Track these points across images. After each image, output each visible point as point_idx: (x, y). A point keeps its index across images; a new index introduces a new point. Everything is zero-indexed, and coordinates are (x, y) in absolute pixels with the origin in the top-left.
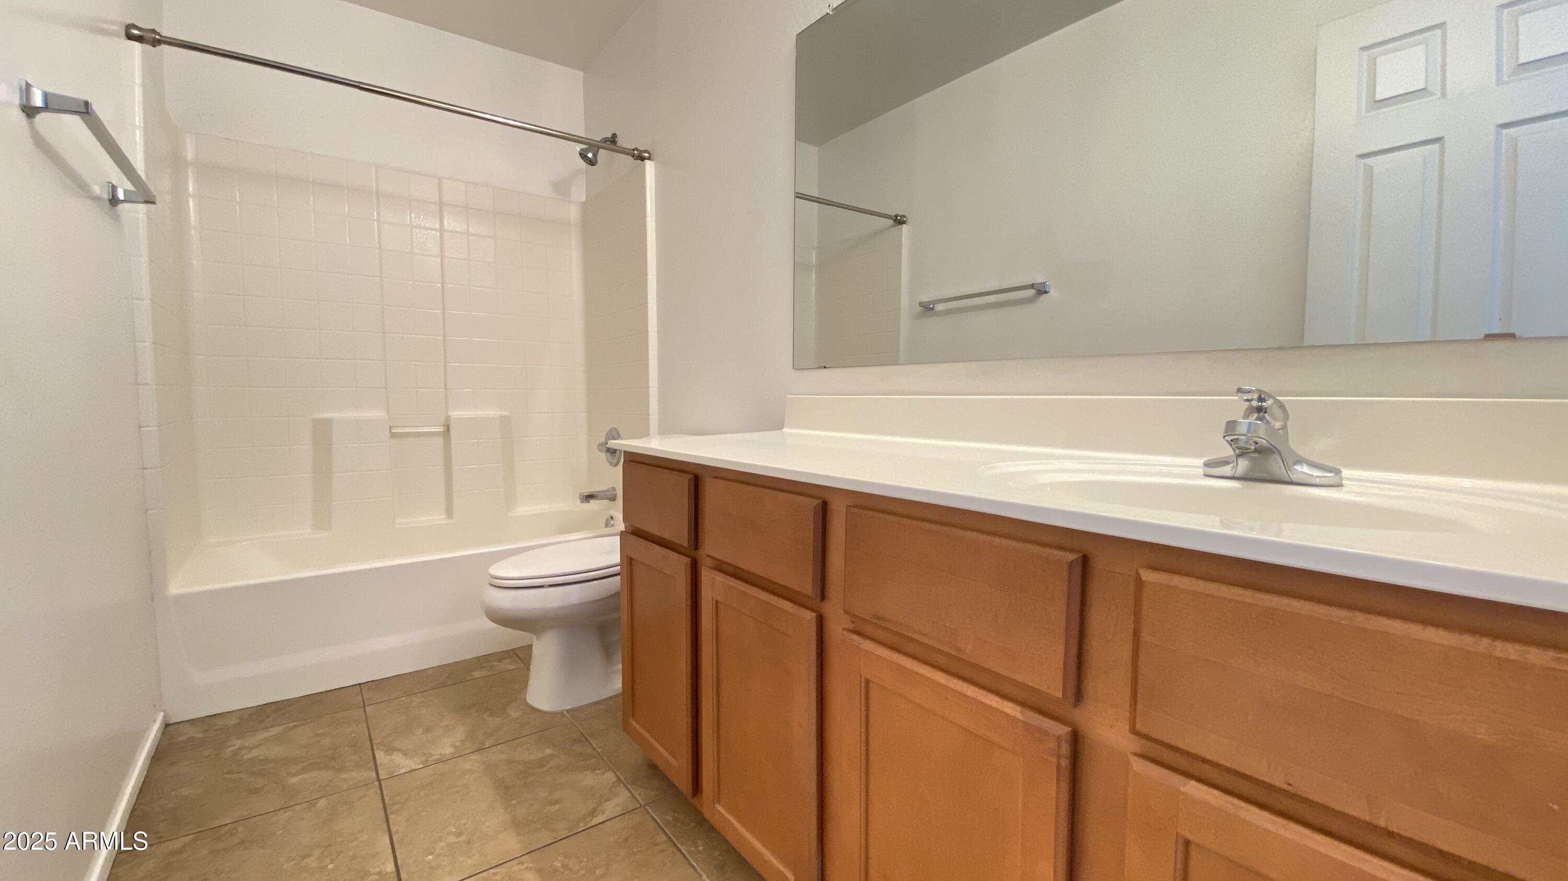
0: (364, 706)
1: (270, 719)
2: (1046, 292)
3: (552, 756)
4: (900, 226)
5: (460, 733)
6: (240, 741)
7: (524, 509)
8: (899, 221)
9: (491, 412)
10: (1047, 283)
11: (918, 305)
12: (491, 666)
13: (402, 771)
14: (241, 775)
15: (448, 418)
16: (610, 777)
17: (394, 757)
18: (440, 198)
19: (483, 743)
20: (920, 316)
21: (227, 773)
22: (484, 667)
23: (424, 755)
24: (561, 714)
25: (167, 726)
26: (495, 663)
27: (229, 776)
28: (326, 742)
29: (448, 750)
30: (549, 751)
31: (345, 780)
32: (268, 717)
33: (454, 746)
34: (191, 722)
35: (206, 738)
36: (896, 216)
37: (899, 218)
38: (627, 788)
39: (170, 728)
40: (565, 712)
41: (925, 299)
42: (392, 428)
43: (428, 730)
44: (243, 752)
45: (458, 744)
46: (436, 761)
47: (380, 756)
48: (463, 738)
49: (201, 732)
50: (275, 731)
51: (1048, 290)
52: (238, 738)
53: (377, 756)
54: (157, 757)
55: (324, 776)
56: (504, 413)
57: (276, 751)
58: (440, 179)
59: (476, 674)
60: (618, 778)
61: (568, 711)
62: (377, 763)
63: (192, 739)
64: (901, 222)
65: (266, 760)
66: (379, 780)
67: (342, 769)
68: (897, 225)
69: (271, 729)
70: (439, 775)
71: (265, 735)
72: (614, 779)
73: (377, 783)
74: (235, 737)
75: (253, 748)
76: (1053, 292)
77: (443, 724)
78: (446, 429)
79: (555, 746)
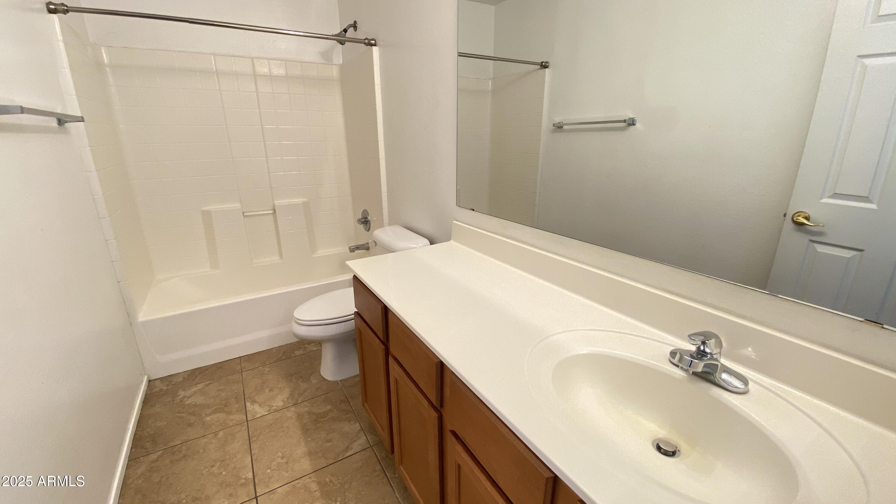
0: (242, 372)
1: (197, 379)
2: (634, 125)
3: (330, 411)
4: (544, 69)
5: (286, 393)
6: (183, 392)
7: (321, 252)
8: (544, 66)
9: (298, 200)
10: (635, 119)
11: (552, 125)
12: (305, 348)
13: (258, 416)
14: (183, 415)
15: (274, 205)
16: (357, 426)
17: (254, 407)
18: (254, 71)
19: (298, 400)
20: (554, 131)
21: (178, 413)
22: (301, 348)
23: (269, 406)
24: (336, 382)
25: (150, 381)
26: (306, 346)
27: (178, 415)
28: (223, 394)
29: (281, 404)
30: (329, 407)
31: (232, 420)
32: (196, 377)
33: (283, 401)
34: (161, 379)
35: (168, 390)
36: (542, 63)
37: (544, 64)
38: (365, 434)
39: (151, 382)
40: (339, 381)
41: (557, 120)
42: (244, 213)
43: (271, 390)
44: (185, 399)
45: (285, 399)
46: (275, 410)
47: (248, 404)
48: (288, 396)
49: (165, 386)
50: (200, 386)
51: (635, 124)
52: (183, 390)
53: (247, 405)
54: (146, 401)
55: (221, 416)
56: (306, 200)
57: (199, 400)
58: (252, 59)
59: (298, 353)
60: (361, 427)
61: (340, 381)
62: (247, 410)
63: (161, 390)
64: (546, 67)
65: (196, 405)
66: (247, 421)
67: (230, 413)
68: (543, 69)
69: (198, 385)
70: (275, 419)
71: (194, 389)
72: (359, 428)
73: (246, 423)
74: (181, 390)
75: (189, 397)
76: (638, 125)
77: (279, 386)
78: (274, 211)
79: (332, 404)
